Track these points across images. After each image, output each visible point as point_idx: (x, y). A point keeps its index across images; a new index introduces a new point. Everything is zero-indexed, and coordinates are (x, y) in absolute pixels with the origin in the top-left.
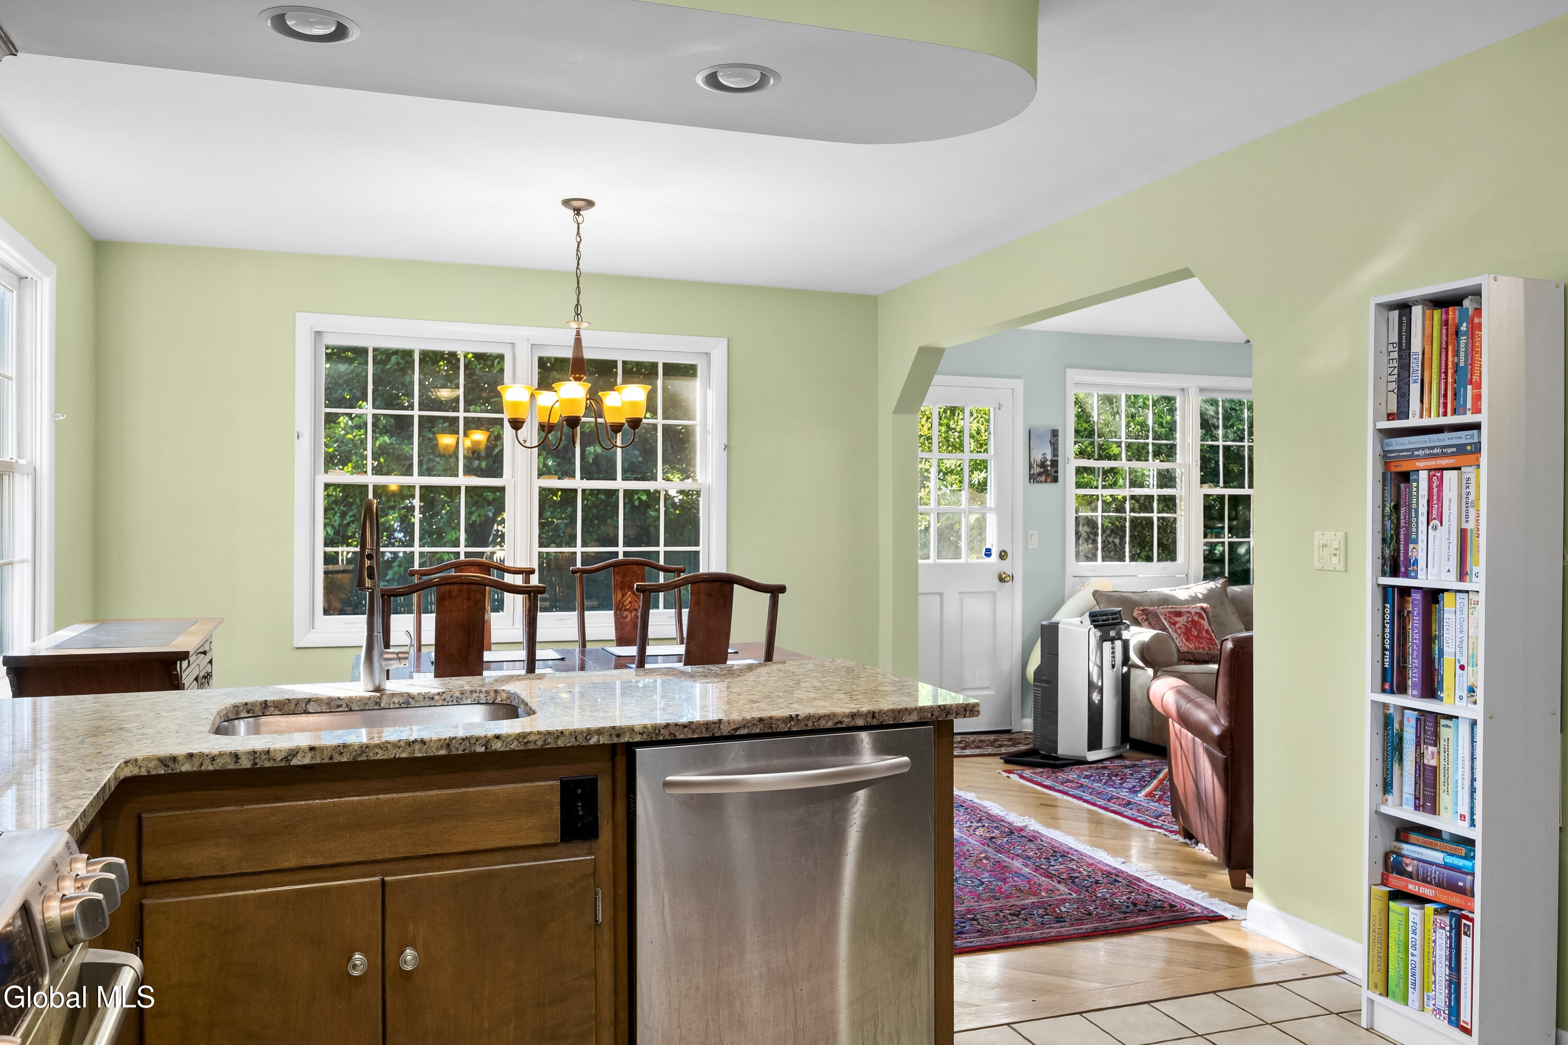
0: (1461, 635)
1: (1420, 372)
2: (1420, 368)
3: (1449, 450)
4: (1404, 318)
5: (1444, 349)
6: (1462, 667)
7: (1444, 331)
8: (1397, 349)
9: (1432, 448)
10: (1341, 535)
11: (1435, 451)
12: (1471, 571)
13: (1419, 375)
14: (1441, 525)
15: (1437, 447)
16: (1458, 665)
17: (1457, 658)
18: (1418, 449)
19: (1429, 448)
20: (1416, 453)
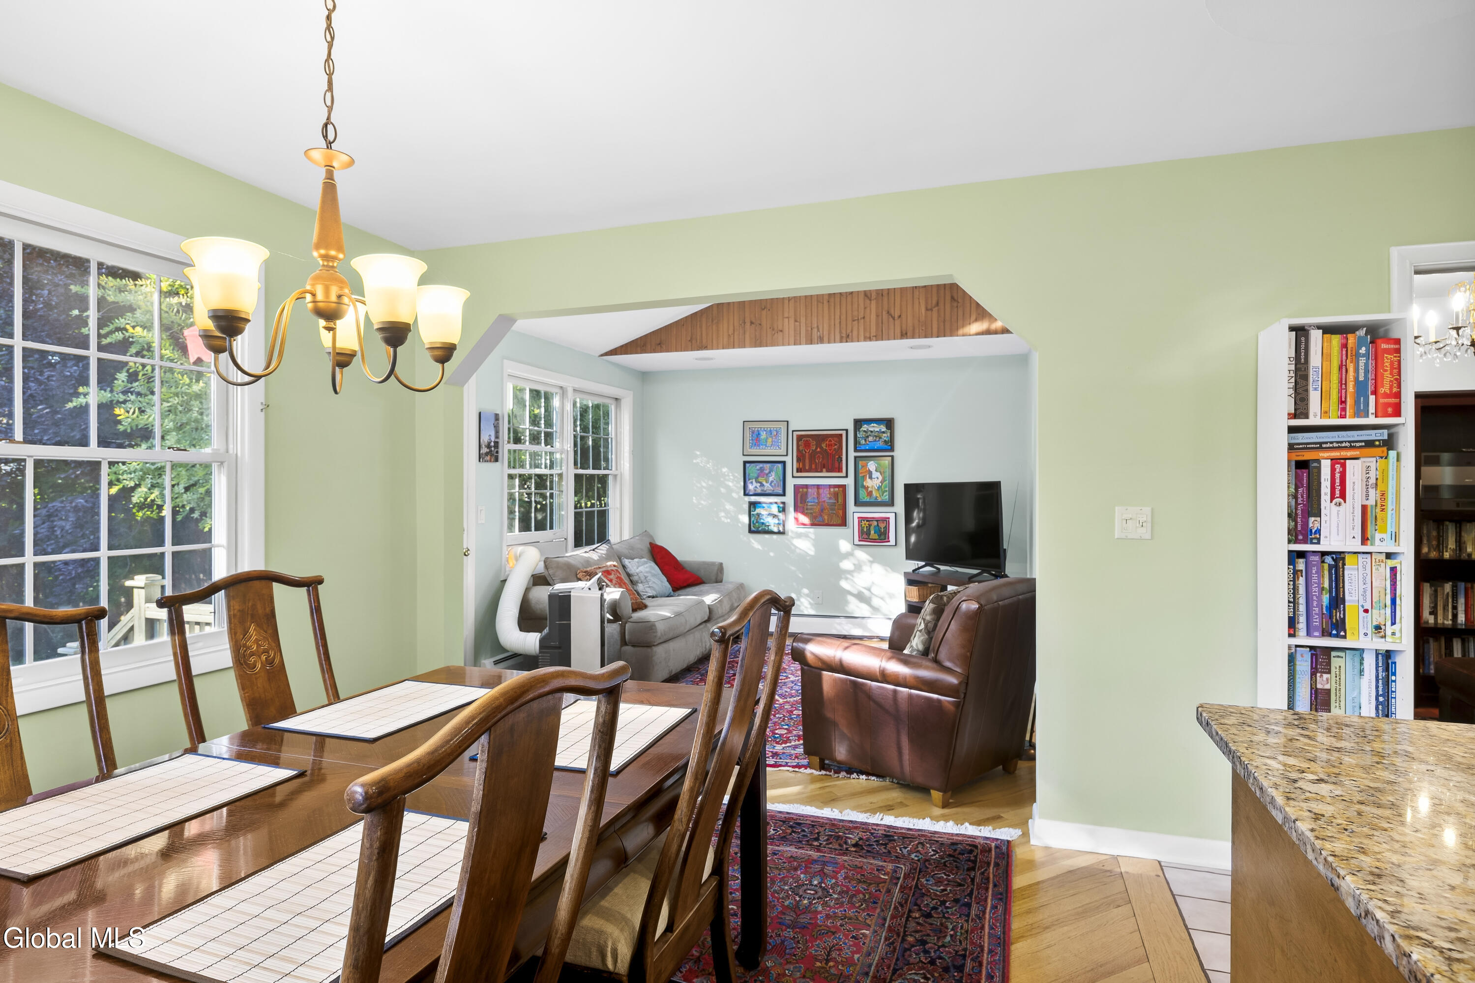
0: (1365, 586)
1: (1320, 382)
2: (1320, 379)
3: (1358, 444)
4: (1303, 339)
5: (1342, 367)
6: (1366, 611)
7: (1344, 352)
8: (1294, 362)
9: (1342, 442)
10: (1147, 510)
11: (1343, 445)
12: (1373, 537)
13: (1320, 384)
14: (1345, 502)
15: (1346, 442)
16: (1361, 610)
17: (1360, 604)
18: (1326, 443)
19: (1338, 442)
20: (1324, 446)
